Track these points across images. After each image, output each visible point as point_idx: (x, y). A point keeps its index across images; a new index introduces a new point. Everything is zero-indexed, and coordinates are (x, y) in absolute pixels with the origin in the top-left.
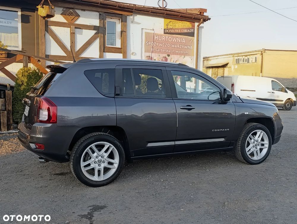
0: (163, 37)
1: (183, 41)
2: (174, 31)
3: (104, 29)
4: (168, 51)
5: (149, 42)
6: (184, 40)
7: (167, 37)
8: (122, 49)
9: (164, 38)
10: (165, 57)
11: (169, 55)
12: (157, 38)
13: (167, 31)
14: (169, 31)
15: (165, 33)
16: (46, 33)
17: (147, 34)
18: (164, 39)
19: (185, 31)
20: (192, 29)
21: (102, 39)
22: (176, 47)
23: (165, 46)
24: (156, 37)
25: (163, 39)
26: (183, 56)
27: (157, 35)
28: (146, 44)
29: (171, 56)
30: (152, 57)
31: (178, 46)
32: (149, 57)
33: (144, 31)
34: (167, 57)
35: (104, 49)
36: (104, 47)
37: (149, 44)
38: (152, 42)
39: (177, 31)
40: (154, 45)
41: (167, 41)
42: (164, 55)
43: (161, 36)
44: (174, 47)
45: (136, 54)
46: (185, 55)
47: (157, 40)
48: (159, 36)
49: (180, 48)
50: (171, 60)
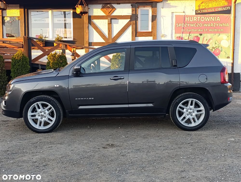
0: (194, 17)
1: (217, 20)
2: (207, 11)
3: (136, 17)
4: (200, 30)
5: (180, 24)
7: (199, 17)
8: (153, 33)
10: (197, 37)
11: (201, 35)
12: (188, 19)
13: (199, 11)
14: (201, 12)
15: (196, 14)
16: (90, 25)
17: (177, 16)
18: (196, 19)
19: (220, 9)
20: (228, 6)
21: (134, 26)
22: (210, 25)
23: (197, 26)
24: (186, 19)
25: (194, 19)
26: (217, 34)
27: (188, 16)
28: (176, 26)
29: (204, 35)
30: (183, 37)
31: (211, 25)
32: (179, 37)
33: (175, 14)
34: (199, 36)
35: (136, 33)
37: (180, 25)
38: (183, 24)
39: (210, 11)
40: (185, 26)
41: (199, 21)
42: (196, 35)
43: (193, 17)
44: (207, 26)
45: (166, 35)
46: (220, 33)
47: (188, 21)
48: (190, 17)
49: (214, 26)
50: (203, 39)
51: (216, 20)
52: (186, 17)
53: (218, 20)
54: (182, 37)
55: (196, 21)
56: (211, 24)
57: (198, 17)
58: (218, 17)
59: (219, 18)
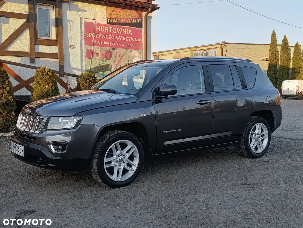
2: (119, 21)
3: (35, 18)
4: (112, 44)
5: (90, 33)
6: (130, 32)
7: (111, 28)
8: (58, 42)
9: (107, 28)
10: (109, 51)
11: (113, 49)
12: (99, 28)
13: (111, 21)
14: (112, 21)
15: (108, 23)
17: (86, 23)
18: (107, 30)
19: (132, 21)
20: (139, 19)
21: (33, 29)
22: (122, 39)
23: (109, 38)
24: (97, 28)
25: (106, 30)
26: (129, 50)
27: (99, 25)
28: (85, 35)
29: (117, 50)
31: (124, 39)
32: (90, 50)
33: (84, 20)
34: (112, 51)
35: (35, 41)
36: (36, 39)
37: (90, 35)
38: (94, 34)
39: (122, 21)
40: (96, 37)
41: (111, 32)
42: (108, 49)
43: (104, 27)
44: (119, 39)
45: (74, 47)
46: (132, 48)
47: (100, 31)
48: (101, 27)
49: (126, 40)
50: (116, 54)
51: (128, 33)
52: (97, 26)
53: (130, 33)
54: (93, 50)
55: (108, 32)
56: (124, 37)
57: (109, 27)
58: (130, 30)
59: (131, 32)
